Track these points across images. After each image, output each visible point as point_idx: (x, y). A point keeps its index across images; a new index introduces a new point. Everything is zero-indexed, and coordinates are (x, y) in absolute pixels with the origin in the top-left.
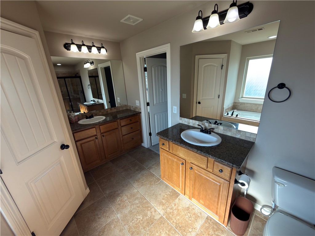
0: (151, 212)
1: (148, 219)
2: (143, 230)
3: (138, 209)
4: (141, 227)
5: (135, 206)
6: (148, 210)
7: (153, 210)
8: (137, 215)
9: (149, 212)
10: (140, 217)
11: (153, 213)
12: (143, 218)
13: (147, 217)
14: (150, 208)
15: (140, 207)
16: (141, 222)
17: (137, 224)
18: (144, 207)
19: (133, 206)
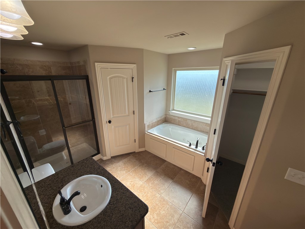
0: (154, 218)
1: (155, 212)
2: (158, 203)
3: (167, 220)
4: (159, 205)
5: (171, 223)
6: (157, 219)
7: (153, 221)
8: (165, 214)
9: (156, 217)
10: (162, 212)
11: (152, 217)
12: (160, 212)
13: (156, 213)
14: (156, 221)
15: (166, 222)
16: (160, 208)
17: (163, 206)
18: (162, 222)
19: (172, 222)
